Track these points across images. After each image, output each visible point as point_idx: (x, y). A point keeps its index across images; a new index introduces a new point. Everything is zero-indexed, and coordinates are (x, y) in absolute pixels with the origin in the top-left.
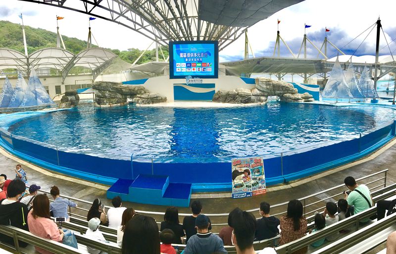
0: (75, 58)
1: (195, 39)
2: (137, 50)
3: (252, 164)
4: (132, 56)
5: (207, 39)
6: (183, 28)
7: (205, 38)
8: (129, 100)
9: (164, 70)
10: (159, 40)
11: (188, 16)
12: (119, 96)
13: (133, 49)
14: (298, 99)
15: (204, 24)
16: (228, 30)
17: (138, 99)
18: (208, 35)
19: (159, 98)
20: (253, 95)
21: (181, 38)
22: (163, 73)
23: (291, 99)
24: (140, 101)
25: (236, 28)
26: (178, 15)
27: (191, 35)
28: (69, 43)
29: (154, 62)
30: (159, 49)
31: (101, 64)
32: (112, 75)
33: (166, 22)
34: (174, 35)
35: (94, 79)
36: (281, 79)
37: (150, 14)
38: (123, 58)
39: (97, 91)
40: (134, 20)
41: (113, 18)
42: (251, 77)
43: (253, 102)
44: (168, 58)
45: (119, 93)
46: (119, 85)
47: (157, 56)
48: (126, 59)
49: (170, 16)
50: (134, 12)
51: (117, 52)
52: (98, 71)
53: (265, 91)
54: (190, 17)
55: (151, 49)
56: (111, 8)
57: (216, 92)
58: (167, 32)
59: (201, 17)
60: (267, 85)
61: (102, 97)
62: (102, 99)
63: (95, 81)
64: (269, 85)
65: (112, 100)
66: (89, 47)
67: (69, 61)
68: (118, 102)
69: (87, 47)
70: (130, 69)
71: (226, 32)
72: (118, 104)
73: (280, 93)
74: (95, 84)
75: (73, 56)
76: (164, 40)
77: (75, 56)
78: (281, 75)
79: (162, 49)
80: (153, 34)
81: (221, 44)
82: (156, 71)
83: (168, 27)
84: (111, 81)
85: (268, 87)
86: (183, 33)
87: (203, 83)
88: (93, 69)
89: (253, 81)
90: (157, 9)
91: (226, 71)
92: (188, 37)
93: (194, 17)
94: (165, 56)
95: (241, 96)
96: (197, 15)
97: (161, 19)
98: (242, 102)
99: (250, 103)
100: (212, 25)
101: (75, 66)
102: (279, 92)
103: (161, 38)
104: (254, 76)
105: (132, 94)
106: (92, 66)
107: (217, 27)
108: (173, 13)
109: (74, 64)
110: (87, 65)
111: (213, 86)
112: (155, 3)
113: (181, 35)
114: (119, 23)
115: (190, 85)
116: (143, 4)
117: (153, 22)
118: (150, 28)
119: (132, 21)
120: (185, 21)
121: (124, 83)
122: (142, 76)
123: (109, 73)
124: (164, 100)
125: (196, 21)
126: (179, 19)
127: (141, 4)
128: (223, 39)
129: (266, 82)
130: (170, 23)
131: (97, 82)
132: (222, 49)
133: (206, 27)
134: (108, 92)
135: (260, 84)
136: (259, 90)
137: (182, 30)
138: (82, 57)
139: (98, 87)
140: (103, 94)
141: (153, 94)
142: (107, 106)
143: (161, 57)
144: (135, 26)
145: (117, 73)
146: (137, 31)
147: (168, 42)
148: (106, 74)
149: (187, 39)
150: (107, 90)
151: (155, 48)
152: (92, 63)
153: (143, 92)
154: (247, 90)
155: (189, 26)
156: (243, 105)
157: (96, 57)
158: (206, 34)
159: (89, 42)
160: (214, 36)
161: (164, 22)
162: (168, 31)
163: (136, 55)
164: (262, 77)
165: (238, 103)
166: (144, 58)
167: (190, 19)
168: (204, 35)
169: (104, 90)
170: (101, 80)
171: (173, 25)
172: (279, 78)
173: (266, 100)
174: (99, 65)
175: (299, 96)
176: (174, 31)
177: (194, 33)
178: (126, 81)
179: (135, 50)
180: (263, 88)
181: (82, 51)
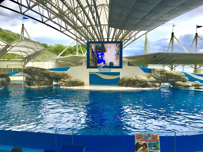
0: (8, 46)
1: (106, 40)
2: (62, 45)
3: (150, 139)
4: (57, 50)
5: (114, 40)
6: (97, 32)
7: (112, 40)
8: (54, 83)
9: (82, 62)
10: (79, 40)
11: (101, 24)
12: (47, 79)
13: (58, 45)
14: (189, 86)
15: (112, 30)
16: (130, 33)
17: (61, 82)
18: (115, 37)
19: (78, 83)
20: (149, 81)
21: (96, 39)
22: (81, 64)
23: (182, 86)
24: (63, 84)
25: (136, 32)
26: (94, 24)
27: (103, 37)
28: (3, 34)
29: (74, 55)
30: (79, 46)
31: (32, 53)
32: (41, 63)
33: (85, 28)
34: (90, 37)
35: (25, 64)
36: (173, 69)
37: (73, 21)
38: (51, 51)
39: (28, 75)
40: (60, 24)
41: (43, 21)
42: (148, 68)
43: (149, 87)
44: (86, 53)
45: (47, 77)
46: (47, 71)
47: (77, 51)
48: (52, 51)
49: (88, 24)
50: (60, 19)
51: (45, 46)
52: (29, 58)
53: (159, 78)
54: (102, 25)
55: (72, 46)
56: (42, 13)
57: (121, 78)
58: (85, 35)
59: (110, 25)
60: (161, 74)
61: (32, 80)
62: (32, 81)
63: (26, 66)
64: (163, 74)
65: (40, 82)
66: (21, 39)
67: (2, 48)
68: (45, 84)
69: (20, 39)
70: (56, 59)
71: (128, 35)
72: (46, 86)
73: (173, 81)
74: (25, 69)
75: (6, 45)
76: (83, 41)
77: (8, 45)
78: (174, 66)
79: (81, 46)
80: (75, 35)
81: (124, 44)
82: (76, 62)
83: (86, 31)
84: (41, 68)
85: (162, 75)
86: (97, 36)
87: (111, 72)
88: (24, 57)
89: (150, 71)
90: (78, 19)
91: (128, 62)
92: (101, 38)
93: (105, 25)
94: (83, 52)
95: (140, 82)
96: (108, 24)
97: (81, 25)
98: (140, 86)
99: (147, 87)
100: (118, 30)
101: (8, 53)
102: (171, 80)
103: (81, 39)
104: (150, 67)
105: (57, 78)
106: (23, 54)
107: (122, 32)
108: (90, 22)
109: (7, 51)
110: (19, 53)
111: (118, 74)
112: (77, 15)
113: (96, 37)
114: (48, 25)
115: (101, 73)
116: (67, 14)
117: (75, 27)
118: (72, 31)
119: (59, 25)
120: (99, 28)
121: (50, 70)
122: (65, 65)
123: (39, 61)
124: (82, 84)
125: (107, 27)
126: (94, 26)
127: (66, 14)
128: (126, 39)
129: (160, 71)
130: (88, 28)
131: (27, 67)
132: (125, 47)
133: (113, 32)
134: (37, 76)
135: (155, 73)
136: (154, 77)
137: (96, 34)
138: (15, 46)
139: (29, 71)
140: (33, 77)
141: (73, 79)
142: (36, 87)
143: (80, 52)
144: (61, 29)
145: (45, 61)
146: (62, 32)
147: (86, 41)
148: (36, 61)
149: (100, 40)
150: (37, 74)
151: (76, 45)
152: (24, 52)
153: (66, 77)
154: (144, 77)
155: (101, 31)
156: (141, 89)
157: (27, 47)
158: (113, 37)
159: (22, 35)
160: (119, 38)
161: (83, 28)
162: (87, 34)
163: (61, 49)
164: (158, 67)
165: (137, 87)
166: (67, 52)
167: (102, 27)
168: (112, 38)
169: (34, 74)
170: (31, 66)
171: (90, 30)
172: (172, 69)
173: (160, 86)
174: (30, 54)
175: (190, 83)
176: (91, 34)
177: (105, 36)
178: (52, 68)
179: (60, 45)
180: (158, 76)
181: (15, 41)
